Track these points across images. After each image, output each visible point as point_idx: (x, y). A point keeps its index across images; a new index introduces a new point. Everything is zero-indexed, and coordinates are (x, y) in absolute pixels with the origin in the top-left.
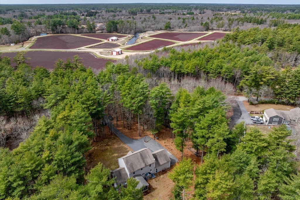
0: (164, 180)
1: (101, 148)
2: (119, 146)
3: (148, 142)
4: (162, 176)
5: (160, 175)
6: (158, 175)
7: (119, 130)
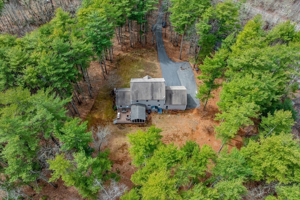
0: (168, 121)
1: (133, 57)
2: (152, 62)
3: (184, 69)
4: (169, 115)
5: (168, 113)
6: (166, 113)
7: (163, 43)
